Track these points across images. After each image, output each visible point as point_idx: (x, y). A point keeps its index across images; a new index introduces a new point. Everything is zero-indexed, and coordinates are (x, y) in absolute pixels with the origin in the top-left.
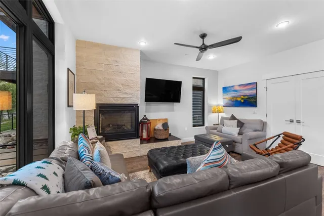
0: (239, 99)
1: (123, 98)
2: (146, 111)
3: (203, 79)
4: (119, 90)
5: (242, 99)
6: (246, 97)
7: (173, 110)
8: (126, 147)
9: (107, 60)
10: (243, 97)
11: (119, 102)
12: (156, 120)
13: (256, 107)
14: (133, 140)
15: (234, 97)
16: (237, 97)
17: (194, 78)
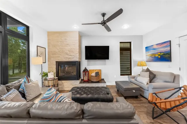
0: (157, 56)
1: (69, 58)
2: (88, 65)
3: (130, 43)
4: (67, 54)
5: (159, 55)
6: (162, 54)
7: (105, 64)
8: (71, 84)
9: (61, 39)
10: (159, 54)
11: (67, 60)
12: (94, 70)
13: (171, 61)
14: (75, 81)
15: (153, 54)
16: (155, 54)
17: (120, 43)
